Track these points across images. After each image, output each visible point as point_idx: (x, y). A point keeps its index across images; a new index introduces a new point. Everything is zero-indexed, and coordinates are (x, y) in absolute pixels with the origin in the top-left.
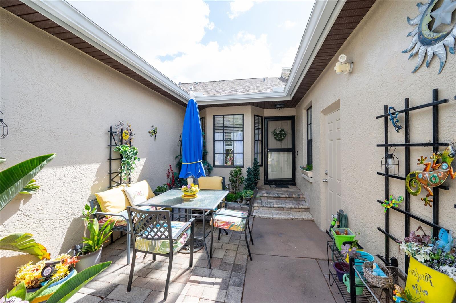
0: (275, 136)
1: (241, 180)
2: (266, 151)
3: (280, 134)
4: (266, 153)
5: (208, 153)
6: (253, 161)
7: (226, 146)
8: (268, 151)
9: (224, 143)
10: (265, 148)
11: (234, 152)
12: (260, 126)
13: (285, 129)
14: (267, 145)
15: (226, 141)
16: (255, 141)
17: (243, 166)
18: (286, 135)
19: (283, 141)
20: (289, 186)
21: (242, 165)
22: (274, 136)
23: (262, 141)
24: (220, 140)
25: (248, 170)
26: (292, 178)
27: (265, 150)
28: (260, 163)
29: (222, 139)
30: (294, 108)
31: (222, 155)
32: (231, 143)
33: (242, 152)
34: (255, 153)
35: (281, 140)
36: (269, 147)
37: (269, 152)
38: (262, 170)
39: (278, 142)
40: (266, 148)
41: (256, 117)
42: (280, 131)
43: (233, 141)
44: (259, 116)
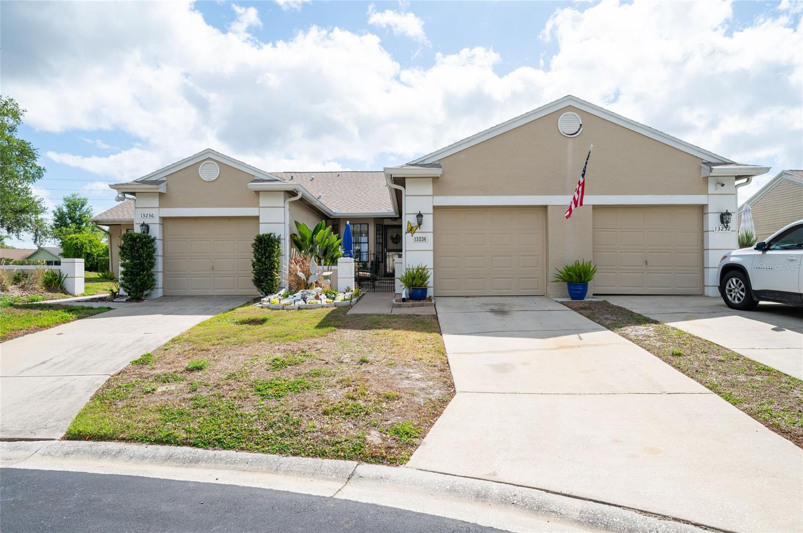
0: (392, 240)
3: (396, 238)
4: (385, 252)
6: (376, 258)
10: (384, 248)
12: (381, 232)
13: (400, 235)
14: (386, 247)
15: (356, 243)
16: (377, 243)
17: (368, 262)
18: (400, 239)
19: (398, 244)
21: (367, 260)
23: (382, 244)
25: (372, 262)
27: (384, 250)
28: (380, 260)
32: (359, 245)
33: (367, 251)
34: (377, 251)
35: (396, 243)
36: (388, 248)
37: (388, 251)
38: (382, 265)
39: (394, 244)
41: (377, 225)
42: (396, 236)
43: (361, 243)
44: (379, 225)
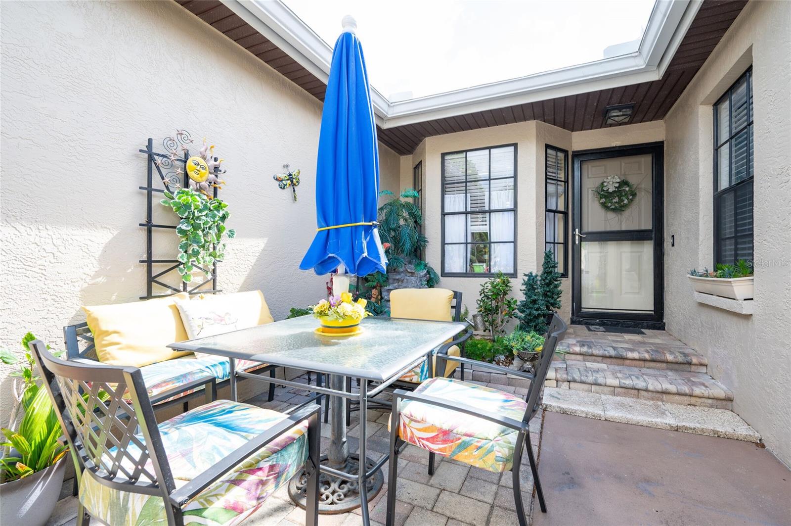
0: (603, 200)
1: (509, 306)
2: (577, 237)
3: (618, 192)
4: (577, 242)
5: (427, 242)
6: (543, 261)
7: (471, 225)
8: (581, 239)
9: (466, 219)
10: (574, 230)
11: (492, 241)
12: (562, 176)
13: (633, 180)
14: (579, 223)
15: (472, 213)
16: (547, 211)
17: (514, 275)
18: (634, 195)
19: (627, 213)
20: (643, 330)
21: (512, 272)
22: (601, 198)
23: (565, 214)
24: (457, 211)
25: (529, 280)
26: (653, 309)
27: (574, 236)
28: (560, 269)
29: (463, 210)
30: (660, 122)
31: (463, 246)
32: (484, 219)
33: (513, 240)
34: (546, 243)
35: (619, 209)
36: (585, 230)
37: (586, 240)
38: (565, 285)
39: (611, 215)
40: (577, 230)
41: (549, 151)
42: (617, 185)
43: (490, 212)
44: (557, 149)
